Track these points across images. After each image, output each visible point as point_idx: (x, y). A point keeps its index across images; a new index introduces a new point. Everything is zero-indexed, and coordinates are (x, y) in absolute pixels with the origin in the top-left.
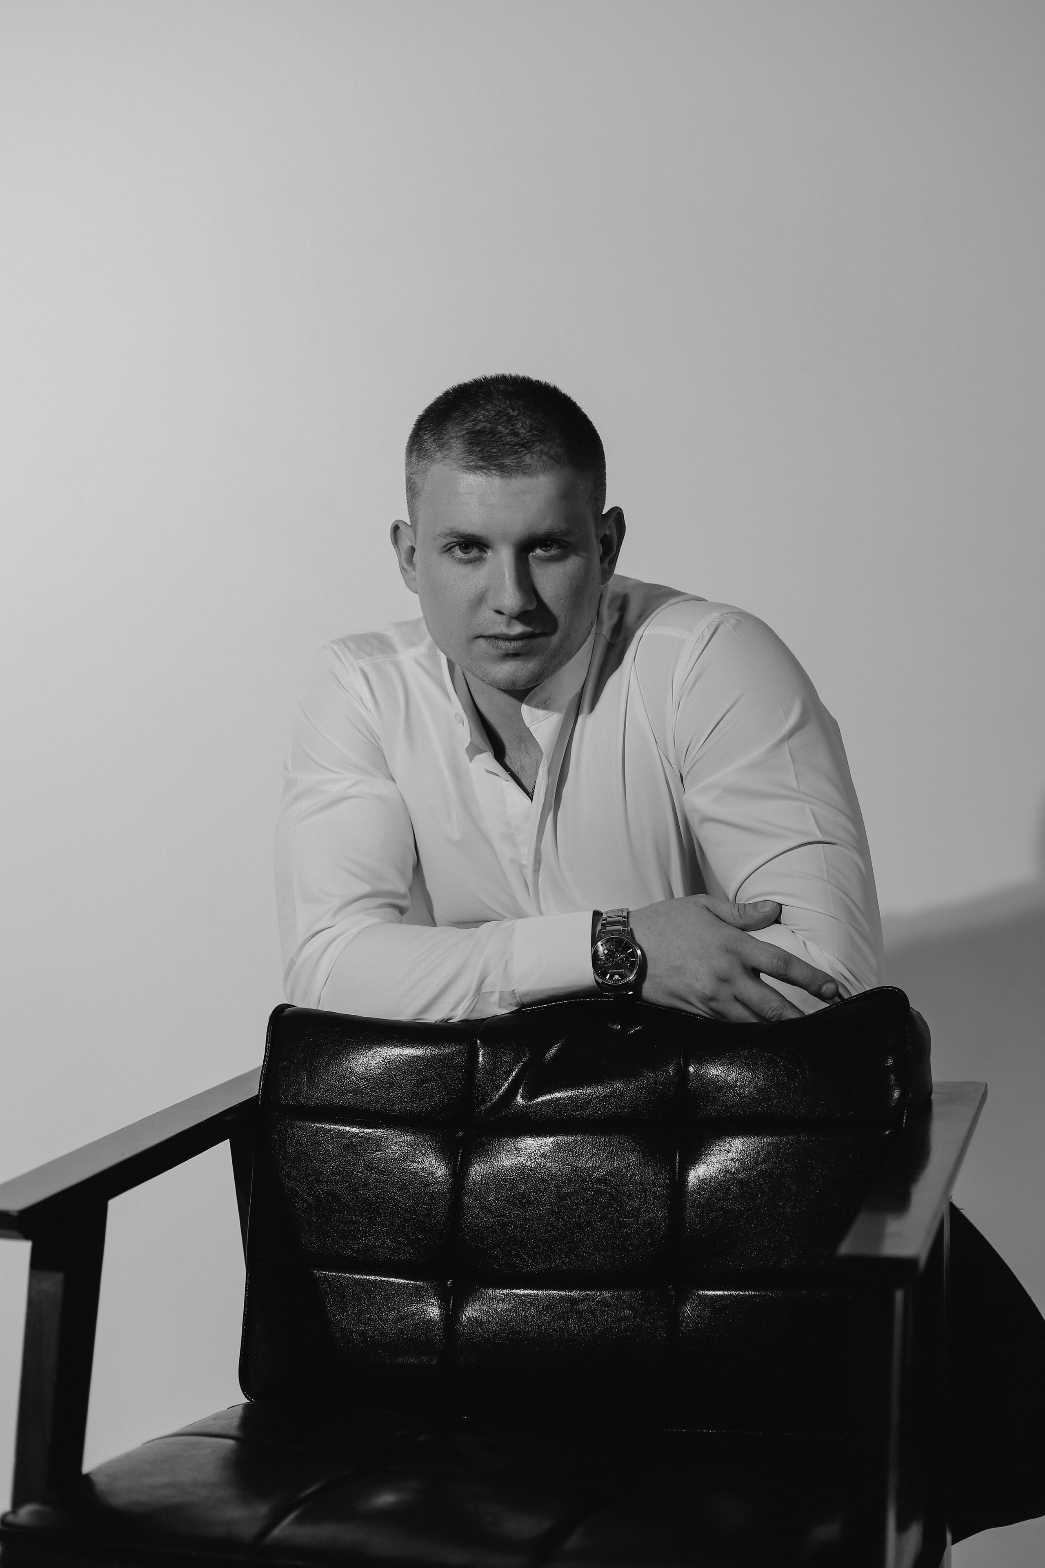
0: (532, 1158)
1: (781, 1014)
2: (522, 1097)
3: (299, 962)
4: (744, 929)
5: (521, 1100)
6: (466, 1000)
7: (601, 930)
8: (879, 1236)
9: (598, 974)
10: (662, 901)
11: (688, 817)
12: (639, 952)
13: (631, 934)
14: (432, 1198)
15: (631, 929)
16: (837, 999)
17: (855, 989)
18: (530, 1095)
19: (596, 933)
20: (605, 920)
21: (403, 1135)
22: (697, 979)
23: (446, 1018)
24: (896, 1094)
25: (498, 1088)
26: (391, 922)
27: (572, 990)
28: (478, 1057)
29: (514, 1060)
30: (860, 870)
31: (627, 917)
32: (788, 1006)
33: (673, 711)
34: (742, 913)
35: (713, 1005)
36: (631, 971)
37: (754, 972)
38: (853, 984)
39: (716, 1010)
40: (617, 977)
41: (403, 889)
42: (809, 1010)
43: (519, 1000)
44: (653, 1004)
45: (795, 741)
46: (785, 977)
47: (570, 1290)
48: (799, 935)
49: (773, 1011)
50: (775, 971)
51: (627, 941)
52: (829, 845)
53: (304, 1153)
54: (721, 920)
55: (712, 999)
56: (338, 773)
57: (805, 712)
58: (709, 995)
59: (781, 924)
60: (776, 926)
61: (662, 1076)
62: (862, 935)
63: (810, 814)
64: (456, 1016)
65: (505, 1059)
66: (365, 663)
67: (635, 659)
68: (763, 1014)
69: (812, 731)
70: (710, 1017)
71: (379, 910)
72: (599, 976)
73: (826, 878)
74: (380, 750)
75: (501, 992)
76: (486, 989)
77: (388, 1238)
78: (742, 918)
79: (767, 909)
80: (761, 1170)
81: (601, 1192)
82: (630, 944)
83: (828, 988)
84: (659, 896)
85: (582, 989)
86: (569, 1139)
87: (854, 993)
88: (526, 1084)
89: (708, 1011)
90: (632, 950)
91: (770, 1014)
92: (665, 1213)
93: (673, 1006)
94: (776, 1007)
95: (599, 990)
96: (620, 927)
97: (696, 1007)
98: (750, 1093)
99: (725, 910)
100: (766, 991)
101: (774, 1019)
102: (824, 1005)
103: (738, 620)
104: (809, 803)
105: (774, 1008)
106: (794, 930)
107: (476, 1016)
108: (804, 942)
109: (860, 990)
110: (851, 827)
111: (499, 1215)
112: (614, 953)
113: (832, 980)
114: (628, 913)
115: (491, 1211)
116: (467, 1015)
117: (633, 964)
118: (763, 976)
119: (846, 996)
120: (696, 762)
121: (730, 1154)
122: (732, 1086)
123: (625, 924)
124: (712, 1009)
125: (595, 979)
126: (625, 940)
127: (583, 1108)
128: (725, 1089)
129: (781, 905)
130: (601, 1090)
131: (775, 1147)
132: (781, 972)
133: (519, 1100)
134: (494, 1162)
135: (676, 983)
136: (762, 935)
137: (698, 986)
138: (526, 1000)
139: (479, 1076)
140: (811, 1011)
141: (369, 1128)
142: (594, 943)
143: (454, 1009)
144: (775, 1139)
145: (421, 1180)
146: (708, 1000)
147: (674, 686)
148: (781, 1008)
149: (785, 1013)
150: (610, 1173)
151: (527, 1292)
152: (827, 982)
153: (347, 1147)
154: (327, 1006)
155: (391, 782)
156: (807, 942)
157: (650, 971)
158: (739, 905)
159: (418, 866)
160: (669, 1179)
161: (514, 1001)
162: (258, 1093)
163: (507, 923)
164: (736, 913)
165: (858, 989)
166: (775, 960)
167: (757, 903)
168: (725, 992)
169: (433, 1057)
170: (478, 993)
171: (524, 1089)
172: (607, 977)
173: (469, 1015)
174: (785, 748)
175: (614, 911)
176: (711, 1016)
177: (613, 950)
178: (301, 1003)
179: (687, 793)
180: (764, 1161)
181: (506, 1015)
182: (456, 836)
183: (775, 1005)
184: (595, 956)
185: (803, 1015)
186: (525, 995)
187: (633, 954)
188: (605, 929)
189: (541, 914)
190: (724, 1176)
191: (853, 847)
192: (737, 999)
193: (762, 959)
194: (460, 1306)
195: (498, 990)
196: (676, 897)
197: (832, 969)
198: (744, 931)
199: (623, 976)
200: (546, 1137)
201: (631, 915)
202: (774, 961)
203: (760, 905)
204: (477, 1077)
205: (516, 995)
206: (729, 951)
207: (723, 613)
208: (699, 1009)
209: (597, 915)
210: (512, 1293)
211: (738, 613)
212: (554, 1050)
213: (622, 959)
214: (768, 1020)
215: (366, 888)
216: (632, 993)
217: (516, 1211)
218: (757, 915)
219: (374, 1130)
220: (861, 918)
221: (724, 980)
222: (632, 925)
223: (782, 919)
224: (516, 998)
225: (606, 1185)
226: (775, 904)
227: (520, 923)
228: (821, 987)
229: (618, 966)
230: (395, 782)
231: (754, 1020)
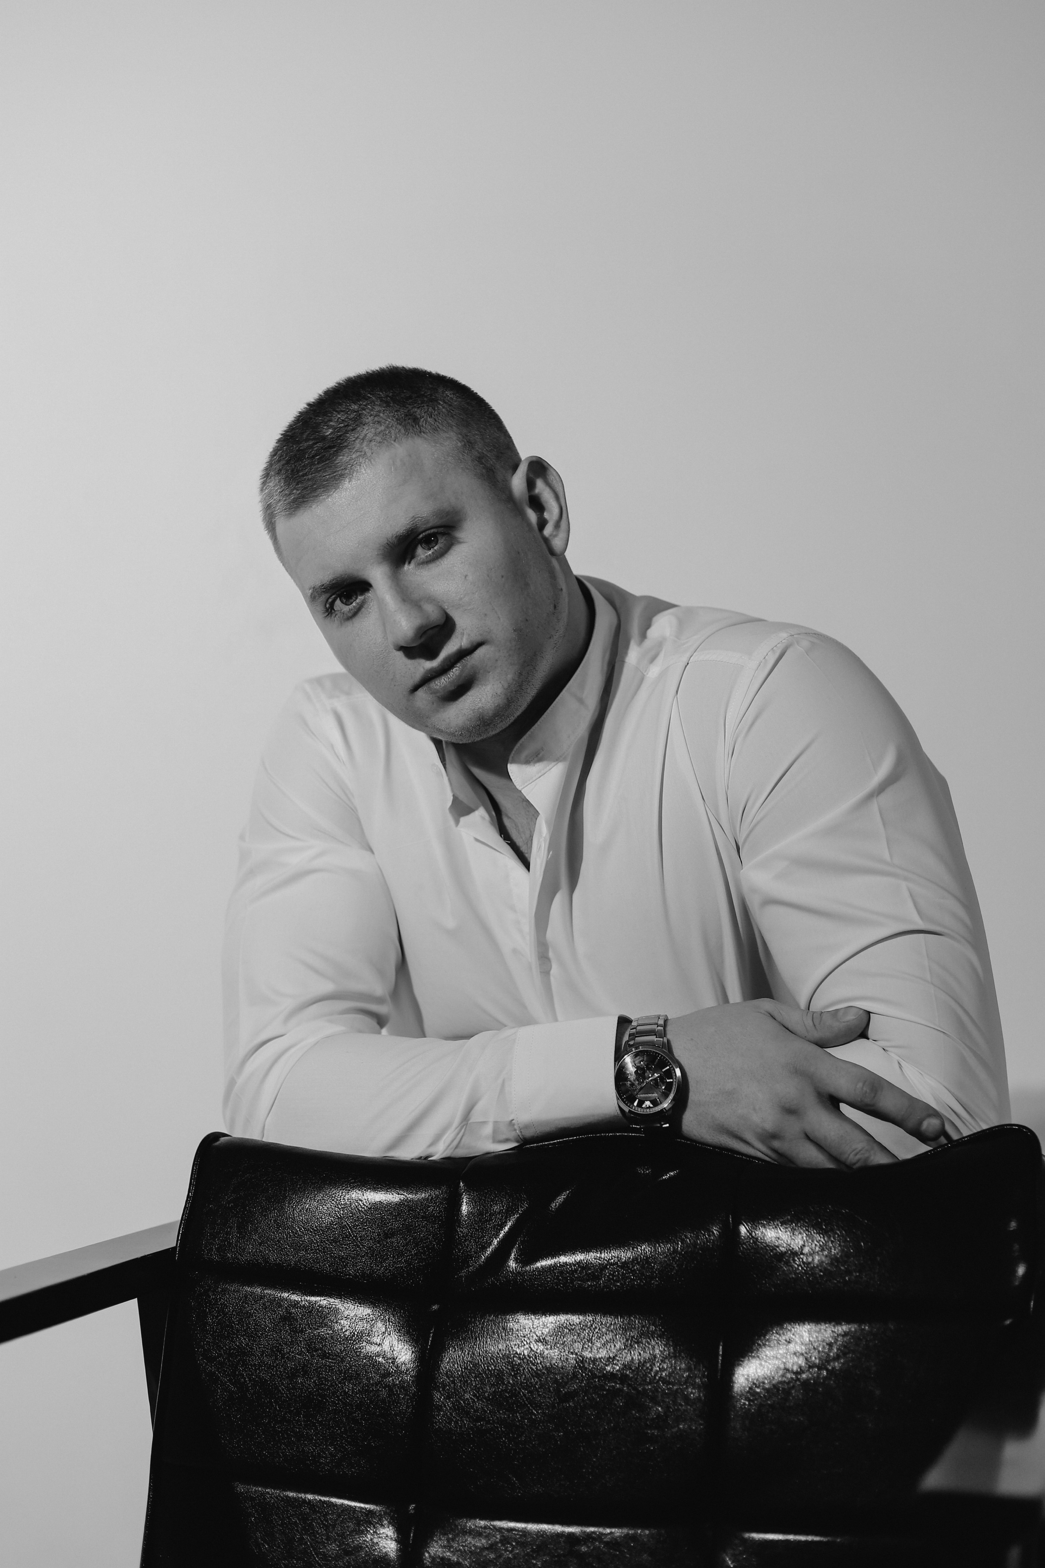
0: (525, 1343)
1: (867, 1159)
2: (516, 1260)
3: (240, 1081)
4: (822, 1044)
5: (514, 1265)
6: (449, 1132)
7: (628, 1041)
8: (993, 1464)
9: (622, 1100)
10: (713, 1007)
11: (747, 900)
12: (678, 1072)
13: (668, 1046)
14: (391, 1392)
15: (668, 1041)
16: (943, 1140)
17: (967, 1126)
18: (526, 1258)
19: (622, 1045)
20: (635, 1028)
21: (358, 1306)
22: (754, 1109)
23: (424, 1155)
24: (1021, 1270)
25: (484, 1248)
26: (360, 1031)
27: (588, 1120)
28: (461, 1205)
29: (507, 1211)
30: (974, 970)
31: (665, 1026)
32: (876, 1147)
33: (726, 759)
34: (817, 1023)
35: (776, 1144)
36: (666, 1095)
37: (833, 1102)
38: (964, 1120)
39: (780, 1151)
40: (648, 1103)
41: (379, 988)
42: (904, 1154)
43: (519, 1134)
44: (696, 1142)
45: (886, 798)
46: (872, 1108)
47: (569, 1524)
48: (893, 1055)
49: (856, 1155)
50: (859, 1099)
51: (662, 1056)
52: (938, 936)
53: (228, 1326)
54: (792, 1032)
55: (774, 1136)
56: (298, 839)
57: (900, 761)
58: (770, 1131)
59: (868, 1039)
60: (862, 1041)
61: (704, 1236)
62: (975, 1054)
63: (906, 894)
64: (436, 1153)
65: (496, 1208)
66: (340, 704)
67: (677, 692)
68: (843, 1158)
69: (909, 786)
70: (772, 1162)
71: (345, 1016)
72: (624, 1102)
73: (928, 978)
74: (353, 810)
75: (495, 1123)
76: (475, 1117)
77: (331, 1444)
78: (817, 1030)
79: (851, 1017)
80: (834, 1368)
81: (616, 1393)
82: (667, 1059)
83: (930, 1125)
84: (709, 1000)
85: (603, 1120)
86: (575, 1319)
87: (966, 1133)
88: (522, 1242)
89: (769, 1153)
90: (668, 1067)
91: (852, 1158)
92: (701, 1424)
93: (723, 1145)
94: (860, 1148)
95: (625, 1121)
96: (653, 1038)
97: (753, 1147)
98: (821, 1262)
99: (794, 1019)
100: (848, 1127)
101: (858, 1165)
102: (924, 1148)
103: (812, 642)
104: (906, 879)
105: (858, 1150)
106: (885, 1047)
107: (461, 1153)
108: (899, 1062)
109: (975, 1128)
110: (961, 912)
111: (479, 1419)
112: (644, 1072)
113: (935, 1114)
114: (666, 1021)
115: (468, 1413)
116: (451, 1151)
117: (669, 1086)
118: (843, 1107)
119: (955, 1137)
120: (756, 825)
121: (791, 1346)
122: (794, 1254)
123: (663, 1034)
124: (775, 1151)
125: (619, 1107)
126: (659, 1054)
127: (595, 1277)
128: (787, 1256)
129: (869, 1013)
130: (625, 1255)
131: (853, 1337)
132: (867, 1100)
133: (512, 1264)
134: (475, 1347)
135: (728, 1115)
136: (842, 1053)
137: (756, 1118)
138: (529, 1133)
139: (462, 1231)
140: (909, 1156)
141: (313, 1295)
142: (619, 1056)
143: (434, 1143)
144: (853, 1327)
145: (376, 1366)
146: (769, 1137)
147: (726, 727)
148: (867, 1150)
149: (872, 1158)
150: (625, 1366)
151: (512, 1525)
152: (929, 1116)
153: (284, 1319)
154: (273, 1136)
155: (367, 854)
156: (903, 1063)
157: (693, 1096)
158: (814, 1013)
159: (402, 964)
160: (707, 1377)
161: (512, 1135)
162: (175, 1245)
163: (507, 1032)
164: (809, 1022)
165: (971, 1127)
166: (860, 1085)
167: (837, 1010)
168: (792, 1127)
169: (400, 1204)
170: (464, 1123)
171: (519, 1249)
172: (635, 1104)
173: (452, 1153)
174: (874, 806)
175: (647, 1017)
176: (773, 1160)
177: (644, 1068)
178: (238, 1133)
179: (745, 867)
180: (837, 1358)
181: (504, 1152)
182: (450, 923)
183: (859, 1146)
184: (620, 1076)
185: (897, 1160)
186: (526, 1127)
187: (670, 1074)
188: (634, 1039)
189: (556, 1020)
190: (783, 1376)
191: (964, 938)
192: (808, 1137)
193: (842, 1085)
194: (423, 1542)
195: (491, 1120)
196: (731, 1001)
197: (937, 1099)
198: (822, 1048)
199: (655, 1103)
200: (545, 1315)
201: (669, 1023)
202: (858, 1087)
203: (840, 1014)
204: (458, 1232)
205: (516, 1127)
206: (800, 1072)
207: (793, 633)
208: (758, 1150)
209: (623, 1022)
210: (492, 1525)
211: (814, 635)
212: (561, 1199)
213: (655, 1079)
214: (849, 1167)
215: (328, 987)
216: (668, 1125)
217: (502, 1414)
218: (837, 1026)
219: (322, 1299)
220: (975, 1033)
221: (791, 1111)
222: (670, 1036)
223: (871, 1032)
224: (515, 1130)
225: (622, 1383)
226: (861, 1012)
227: (524, 1032)
228: (920, 1123)
229: (649, 1089)
230: (372, 852)
231: (830, 1165)
